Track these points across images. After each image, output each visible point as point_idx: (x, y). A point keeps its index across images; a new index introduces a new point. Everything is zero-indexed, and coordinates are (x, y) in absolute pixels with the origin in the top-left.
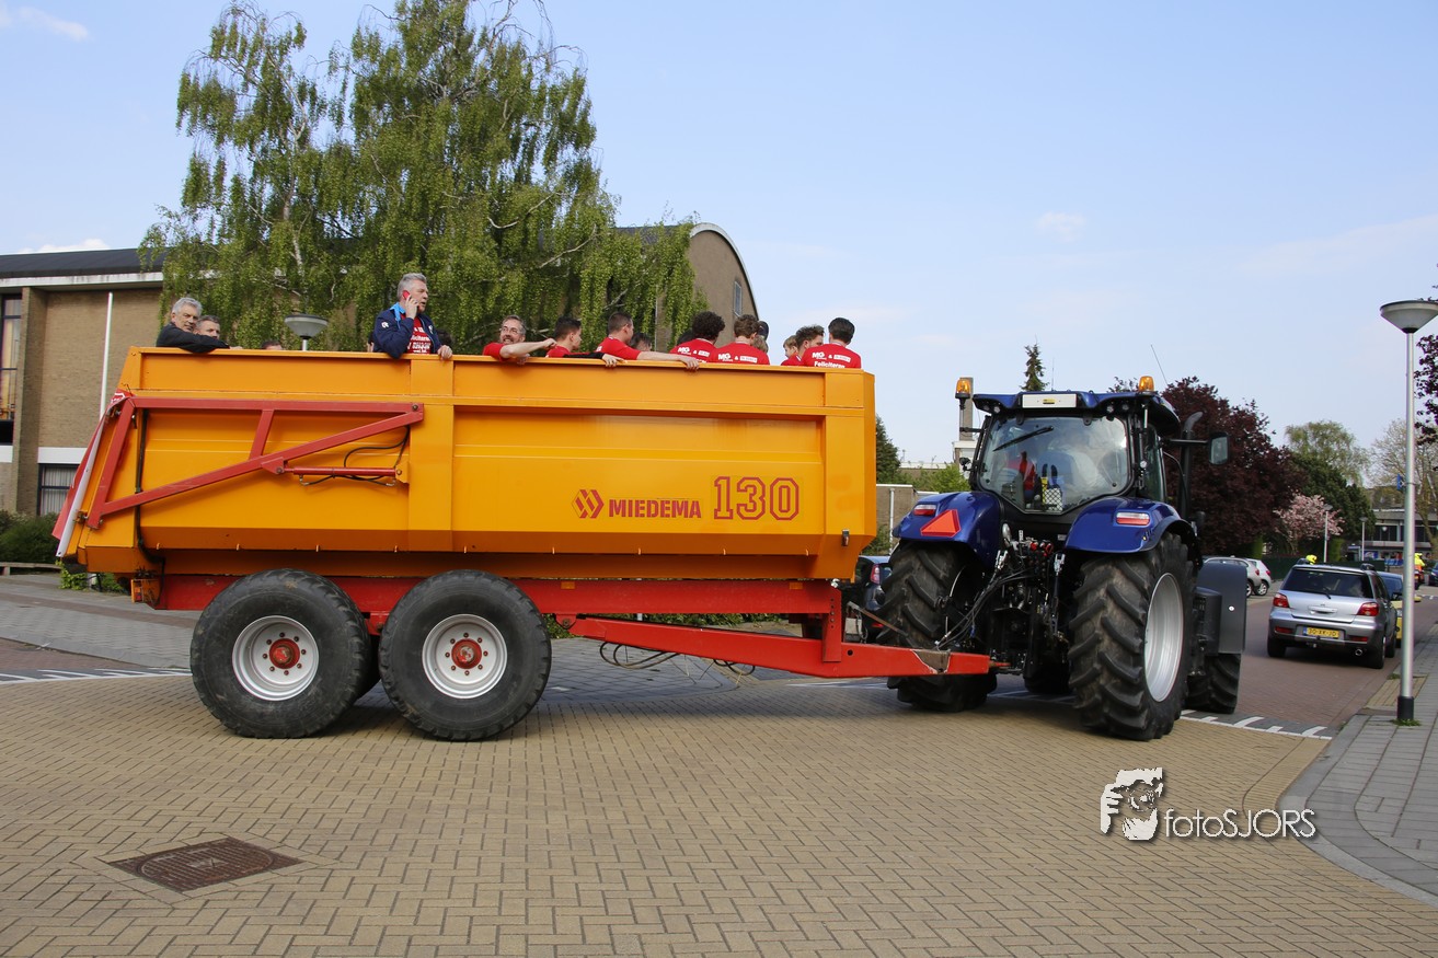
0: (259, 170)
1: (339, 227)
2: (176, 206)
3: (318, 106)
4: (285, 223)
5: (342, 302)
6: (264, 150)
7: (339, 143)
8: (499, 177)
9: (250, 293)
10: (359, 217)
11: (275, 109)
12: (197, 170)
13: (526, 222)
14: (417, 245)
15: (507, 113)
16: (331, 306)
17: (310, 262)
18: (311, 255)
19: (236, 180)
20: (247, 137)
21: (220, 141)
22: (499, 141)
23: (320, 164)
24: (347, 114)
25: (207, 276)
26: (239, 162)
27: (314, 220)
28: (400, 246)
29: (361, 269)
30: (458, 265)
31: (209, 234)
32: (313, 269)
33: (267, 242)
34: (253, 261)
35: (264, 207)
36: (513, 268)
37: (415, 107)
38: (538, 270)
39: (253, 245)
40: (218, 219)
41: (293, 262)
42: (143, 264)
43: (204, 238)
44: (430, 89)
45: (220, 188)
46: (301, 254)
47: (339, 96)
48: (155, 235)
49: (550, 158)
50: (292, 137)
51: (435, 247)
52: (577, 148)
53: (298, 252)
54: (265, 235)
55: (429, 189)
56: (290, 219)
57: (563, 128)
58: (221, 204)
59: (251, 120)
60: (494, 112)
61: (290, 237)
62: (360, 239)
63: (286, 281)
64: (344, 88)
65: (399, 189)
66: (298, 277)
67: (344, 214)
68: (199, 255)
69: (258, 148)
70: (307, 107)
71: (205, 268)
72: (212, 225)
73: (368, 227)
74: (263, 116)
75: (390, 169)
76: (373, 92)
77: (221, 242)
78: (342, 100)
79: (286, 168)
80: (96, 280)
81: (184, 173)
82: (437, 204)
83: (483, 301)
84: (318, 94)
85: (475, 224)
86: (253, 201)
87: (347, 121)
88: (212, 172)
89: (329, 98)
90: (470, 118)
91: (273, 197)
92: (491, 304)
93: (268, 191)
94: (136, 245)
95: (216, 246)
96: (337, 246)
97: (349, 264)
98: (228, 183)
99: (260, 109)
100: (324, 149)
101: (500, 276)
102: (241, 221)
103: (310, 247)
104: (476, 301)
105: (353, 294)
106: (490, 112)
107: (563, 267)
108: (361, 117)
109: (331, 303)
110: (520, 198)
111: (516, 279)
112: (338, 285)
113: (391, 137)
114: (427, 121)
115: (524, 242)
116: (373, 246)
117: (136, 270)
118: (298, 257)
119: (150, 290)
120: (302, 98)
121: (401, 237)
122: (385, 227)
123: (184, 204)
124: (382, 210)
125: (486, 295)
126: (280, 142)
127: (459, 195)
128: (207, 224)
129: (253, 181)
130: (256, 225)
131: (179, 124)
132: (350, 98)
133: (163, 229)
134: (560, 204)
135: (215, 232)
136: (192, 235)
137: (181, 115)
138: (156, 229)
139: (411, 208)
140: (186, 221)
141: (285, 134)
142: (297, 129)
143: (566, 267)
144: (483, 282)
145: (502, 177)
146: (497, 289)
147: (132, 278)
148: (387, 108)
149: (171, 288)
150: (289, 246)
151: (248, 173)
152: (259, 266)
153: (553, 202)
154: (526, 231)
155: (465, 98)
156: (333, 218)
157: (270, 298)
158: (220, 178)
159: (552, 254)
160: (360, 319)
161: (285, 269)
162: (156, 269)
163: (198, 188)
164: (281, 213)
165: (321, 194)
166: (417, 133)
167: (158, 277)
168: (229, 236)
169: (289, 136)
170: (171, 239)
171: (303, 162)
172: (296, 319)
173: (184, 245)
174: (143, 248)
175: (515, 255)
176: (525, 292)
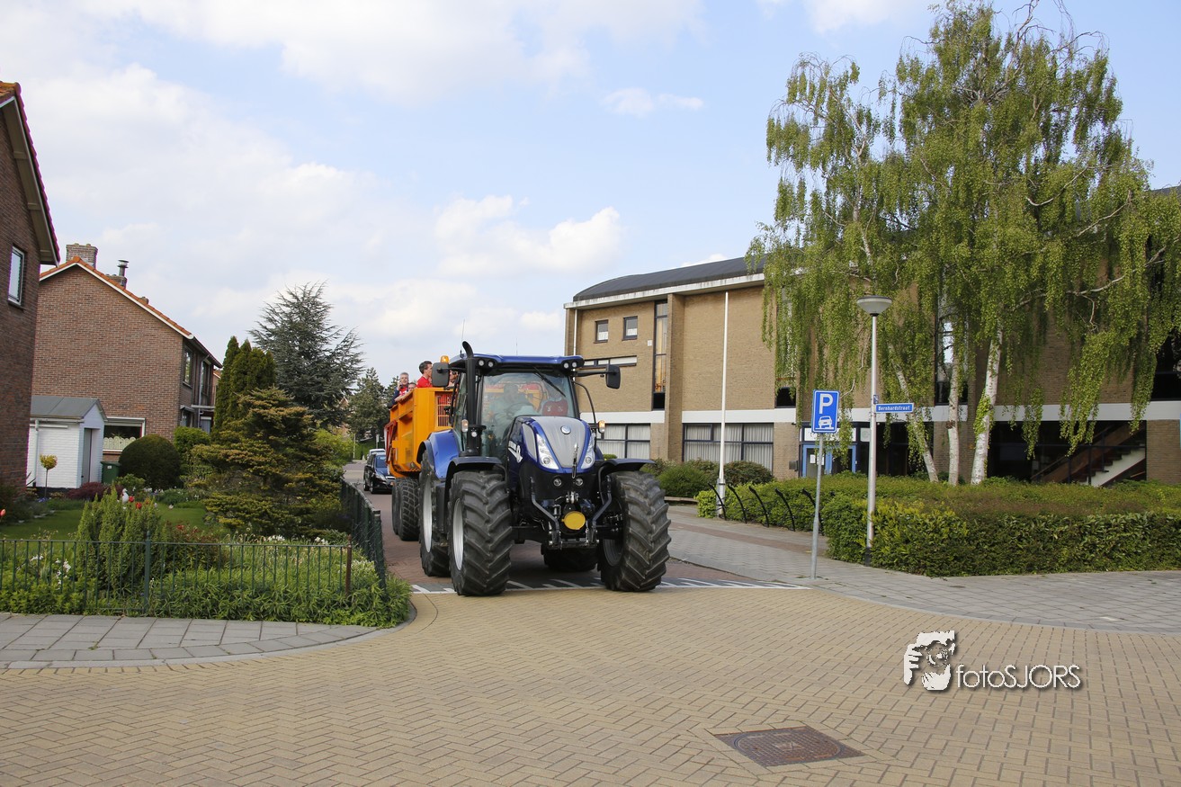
0: (831, 185)
1: (898, 222)
2: (771, 222)
3: (873, 126)
4: (855, 224)
5: (905, 283)
6: (834, 169)
7: (893, 153)
8: (1033, 161)
9: (831, 283)
10: (915, 212)
11: (840, 133)
12: (784, 191)
13: (1062, 197)
14: (965, 229)
15: (1037, 104)
16: (896, 287)
17: (876, 252)
18: (877, 247)
19: (814, 195)
20: (819, 160)
21: (799, 166)
22: (1031, 128)
23: (879, 173)
24: (897, 128)
25: (797, 272)
26: (815, 181)
27: (878, 218)
28: (950, 232)
29: (919, 254)
30: (1002, 242)
31: (797, 240)
32: (879, 259)
33: (841, 240)
34: (831, 256)
35: (837, 213)
36: (1052, 239)
37: (954, 113)
38: (1076, 238)
39: (830, 245)
40: (803, 226)
41: (863, 254)
42: (749, 268)
43: (793, 243)
44: (966, 95)
45: (803, 203)
46: (870, 248)
47: (890, 115)
48: (756, 245)
49: (1081, 136)
50: (855, 154)
51: (981, 229)
52: (1105, 124)
53: (866, 245)
54: (840, 235)
55: (972, 181)
56: (858, 220)
57: (1090, 107)
58: (804, 215)
59: (822, 146)
60: (1025, 106)
61: (859, 235)
62: (917, 230)
63: (858, 270)
64: (893, 108)
65: (947, 185)
66: (868, 266)
67: (901, 210)
68: (790, 257)
69: (829, 168)
70: (864, 128)
71: (794, 266)
72: (798, 232)
73: (923, 219)
74: (831, 141)
75: (937, 167)
76: (919, 106)
77: (806, 244)
78: (893, 118)
79: (852, 179)
80: (717, 284)
81: (775, 195)
82: (980, 192)
83: (1026, 270)
84: (873, 117)
85: (1016, 205)
86: (829, 210)
87: (898, 134)
88: (796, 190)
89: (882, 118)
90: (1003, 113)
91: (844, 204)
92: (1034, 272)
93: (840, 200)
94: (743, 255)
95: (802, 249)
96: (897, 238)
97: (907, 251)
98: (808, 198)
99: (829, 136)
100: (881, 160)
101: (1041, 248)
102: (820, 227)
103: (876, 241)
104: (1021, 272)
105: (913, 276)
106: (1021, 105)
107: (1100, 233)
108: (909, 128)
109: (896, 285)
110: (1054, 177)
111: (1056, 249)
112: (901, 270)
113: (936, 141)
114: (966, 123)
115: (1062, 215)
116: (928, 234)
117: (744, 273)
118: (867, 250)
119: (757, 287)
120: (860, 123)
121: (950, 224)
122: (937, 217)
123: (776, 219)
124: (934, 204)
125: (1029, 265)
126: (846, 160)
127: (999, 182)
128: (794, 232)
129: (827, 194)
130: (833, 229)
131: (769, 158)
132: (899, 115)
133: (762, 240)
134: (1093, 177)
135: (801, 237)
136: (783, 242)
137: (770, 152)
138: (757, 241)
139: (957, 198)
140: (779, 231)
141: (849, 153)
142: (859, 148)
143: (1103, 233)
144: (1026, 254)
145: (1035, 160)
146: (1039, 259)
147: (743, 280)
148: (930, 119)
149: (770, 285)
150: (859, 242)
151: (823, 189)
152: (836, 260)
153: (1086, 175)
154: (1063, 206)
155: (997, 98)
156: (893, 215)
157: (846, 285)
158: (802, 195)
159: (1089, 222)
160: (921, 297)
161: (857, 261)
162: (759, 271)
163: (787, 204)
164: (851, 216)
165: (882, 197)
166: (958, 134)
167: (761, 277)
168: (811, 240)
169: (853, 154)
170: (768, 247)
171: (865, 173)
172: (866, 300)
173: (779, 251)
174: (749, 256)
175: (1054, 227)
176: (1065, 258)
